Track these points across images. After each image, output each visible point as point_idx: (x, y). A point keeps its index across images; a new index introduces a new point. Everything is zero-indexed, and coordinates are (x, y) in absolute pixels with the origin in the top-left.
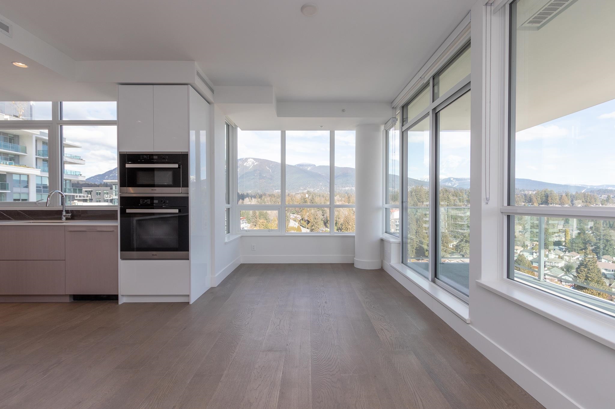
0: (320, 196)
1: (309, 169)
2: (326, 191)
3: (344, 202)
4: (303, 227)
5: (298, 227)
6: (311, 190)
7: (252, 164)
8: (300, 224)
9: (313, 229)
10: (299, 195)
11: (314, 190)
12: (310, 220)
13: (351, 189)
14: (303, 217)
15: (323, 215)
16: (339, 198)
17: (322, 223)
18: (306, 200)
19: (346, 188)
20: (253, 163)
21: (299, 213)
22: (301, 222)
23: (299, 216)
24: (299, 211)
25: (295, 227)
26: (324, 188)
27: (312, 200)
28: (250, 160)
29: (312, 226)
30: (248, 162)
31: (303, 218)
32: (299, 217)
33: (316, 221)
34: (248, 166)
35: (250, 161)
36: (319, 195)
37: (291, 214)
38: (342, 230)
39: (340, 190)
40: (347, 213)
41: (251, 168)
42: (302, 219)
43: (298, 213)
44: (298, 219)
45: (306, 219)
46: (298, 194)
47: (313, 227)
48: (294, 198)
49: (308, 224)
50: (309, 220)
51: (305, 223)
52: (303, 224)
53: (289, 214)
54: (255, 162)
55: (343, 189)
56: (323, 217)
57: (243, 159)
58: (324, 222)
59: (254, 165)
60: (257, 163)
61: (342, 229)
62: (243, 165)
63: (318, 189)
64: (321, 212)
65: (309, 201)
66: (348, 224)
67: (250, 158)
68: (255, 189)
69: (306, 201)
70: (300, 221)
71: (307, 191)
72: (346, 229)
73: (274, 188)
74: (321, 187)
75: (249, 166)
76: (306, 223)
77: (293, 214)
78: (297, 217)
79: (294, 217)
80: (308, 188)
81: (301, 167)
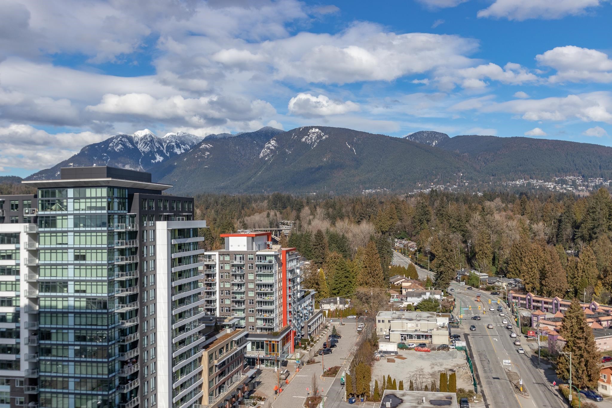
0: (457, 200)
1: (434, 144)
2: (472, 188)
3: (511, 214)
4: (422, 267)
5: (410, 266)
6: (439, 188)
7: (318, 139)
8: (415, 259)
9: (441, 273)
10: (413, 199)
11: (446, 188)
12: (435, 253)
13: (529, 184)
14: (420, 246)
15: (465, 242)
16: (500, 203)
17: (463, 258)
18: (427, 209)
19: (518, 182)
20: (319, 137)
21: (413, 238)
22: (418, 256)
23: (412, 243)
24: (414, 233)
25: (404, 268)
26: (466, 184)
27: (441, 208)
28: (314, 130)
29: (440, 265)
30: (309, 136)
31: (421, 248)
32: (413, 246)
33: (447, 255)
34: (309, 142)
35: (314, 133)
36: (455, 197)
37: (396, 240)
38: (508, 275)
39: (503, 186)
40: (518, 237)
41: (314, 146)
42: (419, 251)
43: (410, 237)
44: (411, 250)
45: (428, 248)
46: (411, 196)
47: (442, 269)
48: (403, 207)
49: (431, 260)
50: (433, 252)
51: (426, 260)
52: (422, 261)
53: (393, 240)
54: (322, 134)
55: (511, 183)
56: (463, 245)
57: (300, 129)
58: (467, 257)
59: (320, 141)
60: (327, 136)
61: (508, 272)
62: (300, 141)
63: (455, 185)
64: (460, 236)
65: (435, 211)
66: (522, 260)
67: (312, 128)
68: (324, 188)
69: (428, 211)
70: (415, 254)
71: (430, 189)
72: (517, 271)
73: (361, 186)
74: (462, 182)
75: (311, 143)
76: (426, 257)
77: (399, 239)
78: (409, 245)
79: (402, 246)
80: (432, 184)
81: (417, 142)
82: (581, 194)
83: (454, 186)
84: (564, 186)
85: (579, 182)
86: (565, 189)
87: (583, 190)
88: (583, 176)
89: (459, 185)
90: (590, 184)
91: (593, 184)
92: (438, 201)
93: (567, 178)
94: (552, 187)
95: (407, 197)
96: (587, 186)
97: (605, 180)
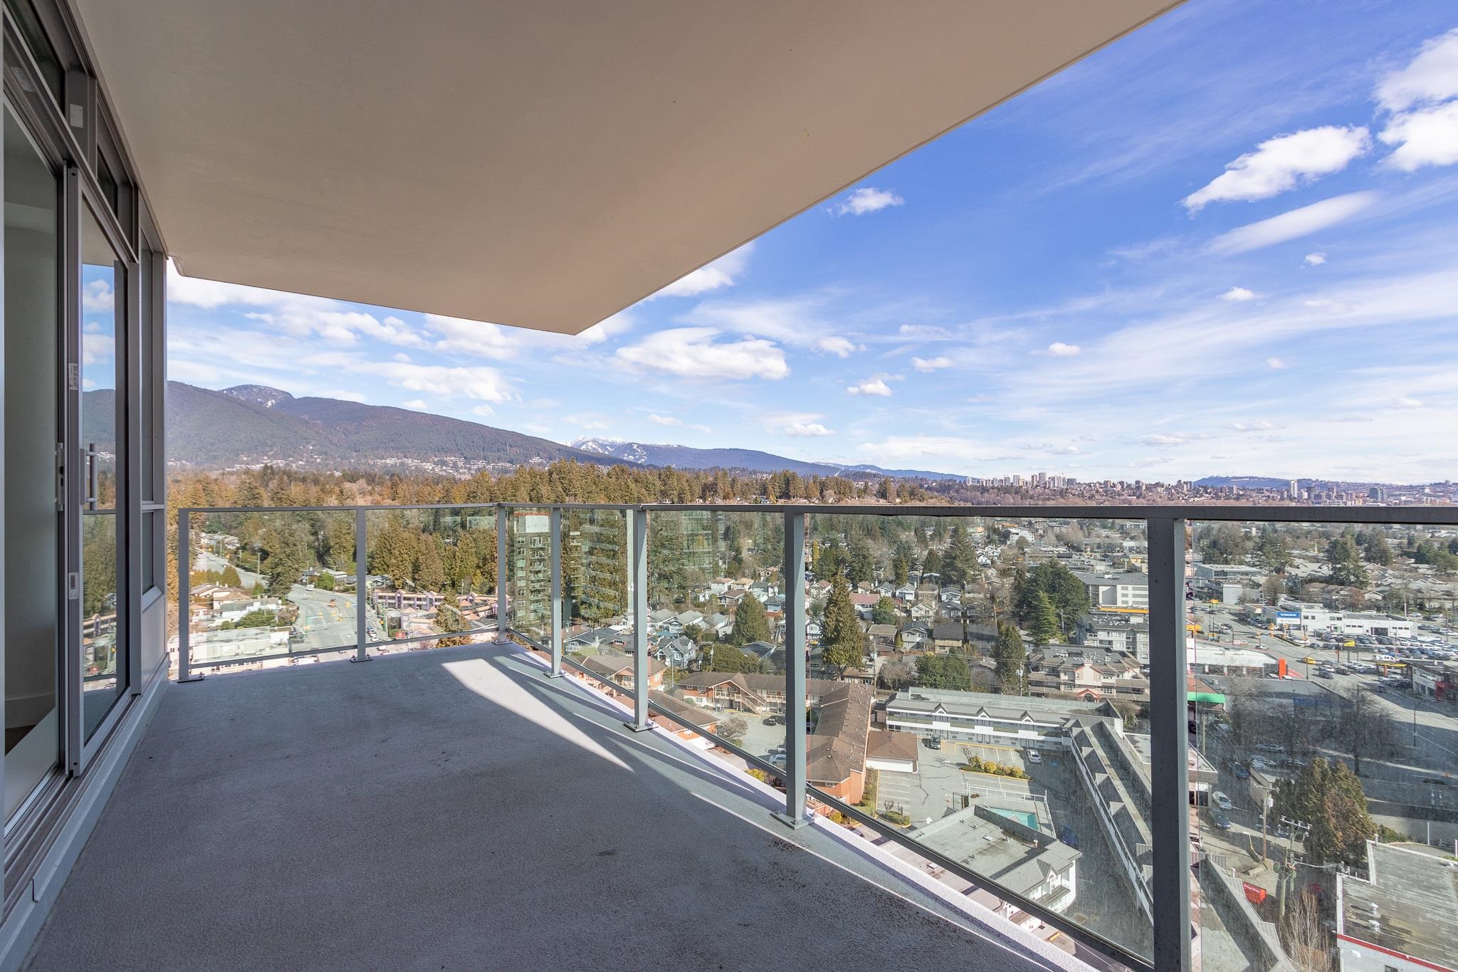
0: (304, 480)
1: (269, 404)
2: (327, 465)
3: (379, 498)
4: (247, 570)
5: (228, 570)
6: (277, 463)
8: (236, 560)
9: (278, 575)
10: (233, 478)
11: (287, 465)
12: (269, 550)
13: (402, 464)
14: (245, 541)
15: (315, 534)
16: (365, 485)
17: (312, 555)
18: (257, 491)
19: (388, 461)
21: (233, 531)
22: (241, 555)
23: (232, 538)
24: (234, 524)
25: (217, 573)
26: (318, 460)
27: (280, 491)
29: (277, 565)
31: (246, 544)
32: (233, 542)
33: (288, 551)
36: (302, 477)
37: (203, 535)
38: (373, 572)
39: (369, 464)
40: (387, 525)
42: (244, 548)
43: (228, 530)
44: (229, 547)
45: (258, 544)
46: (231, 473)
47: (279, 569)
48: (216, 488)
49: (263, 559)
50: (267, 548)
51: (256, 560)
52: (248, 562)
53: (197, 535)
55: (379, 462)
56: (312, 538)
58: (318, 552)
61: (374, 568)
63: (302, 461)
64: (307, 525)
65: (269, 494)
66: (391, 553)
69: (258, 494)
70: (236, 553)
71: (263, 465)
72: (385, 567)
74: (312, 457)
76: (255, 557)
77: (209, 532)
78: (226, 540)
79: (213, 543)
80: (266, 458)
81: (242, 398)
82: (463, 477)
83: (300, 462)
84: (444, 468)
85: (460, 464)
86: (445, 471)
87: (464, 473)
88: (465, 458)
89: (307, 461)
90: (473, 467)
91: (476, 467)
92: (275, 481)
93: (448, 459)
94: (431, 468)
95: (223, 474)
96: (470, 469)
97: (488, 464)
